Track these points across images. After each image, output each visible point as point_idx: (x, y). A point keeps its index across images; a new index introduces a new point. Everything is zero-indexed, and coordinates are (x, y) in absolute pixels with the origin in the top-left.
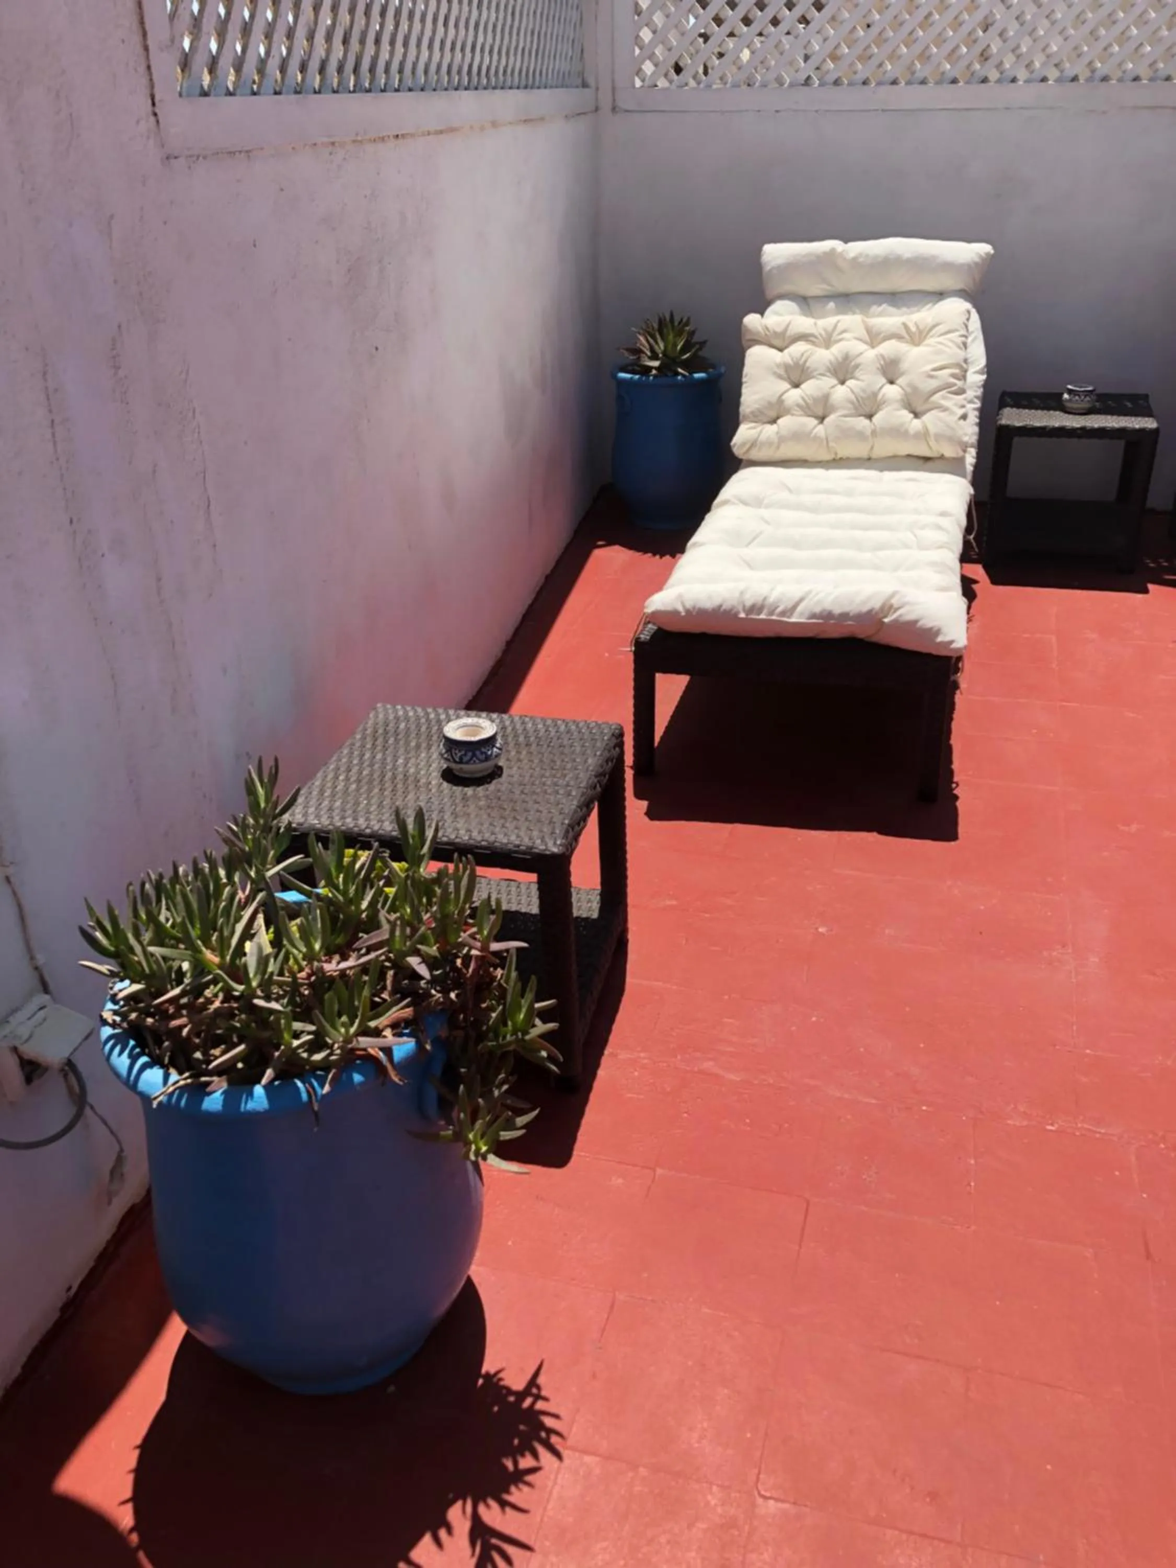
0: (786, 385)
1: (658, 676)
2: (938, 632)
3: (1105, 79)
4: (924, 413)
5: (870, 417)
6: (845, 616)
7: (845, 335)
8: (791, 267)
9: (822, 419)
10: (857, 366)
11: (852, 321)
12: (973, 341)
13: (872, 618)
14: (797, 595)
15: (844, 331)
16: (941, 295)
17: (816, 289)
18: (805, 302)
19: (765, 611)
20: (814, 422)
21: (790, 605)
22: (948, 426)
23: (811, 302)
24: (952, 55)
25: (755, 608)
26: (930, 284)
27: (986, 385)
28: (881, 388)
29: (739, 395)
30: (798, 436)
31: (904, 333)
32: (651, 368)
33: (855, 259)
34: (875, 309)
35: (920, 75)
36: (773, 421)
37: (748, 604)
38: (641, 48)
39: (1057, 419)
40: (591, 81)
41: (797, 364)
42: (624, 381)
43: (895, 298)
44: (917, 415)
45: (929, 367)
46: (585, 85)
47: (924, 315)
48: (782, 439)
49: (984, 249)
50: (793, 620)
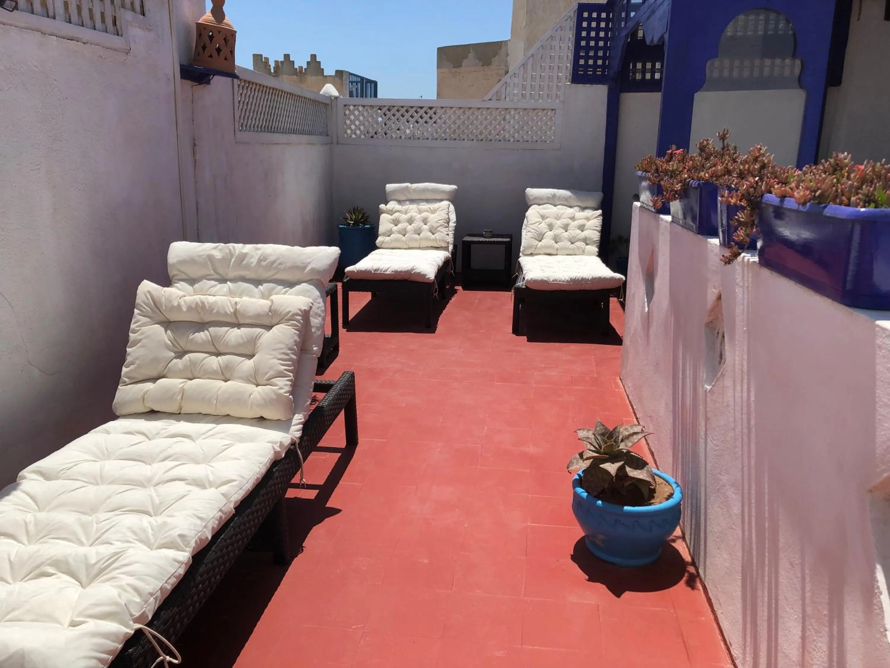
0: (393, 225)
1: (350, 292)
2: (426, 275)
3: (491, 140)
4: (435, 234)
5: (419, 234)
6: (401, 272)
7: (411, 211)
8: (394, 191)
9: (404, 235)
10: (415, 220)
11: (413, 207)
12: (452, 214)
13: (408, 272)
14: (388, 267)
15: (411, 210)
16: (442, 200)
17: (403, 198)
18: (399, 202)
19: (379, 271)
20: (402, 236)
21: (386, 269)
22: (443, 237)
23: (401, 202)
24: (445, 132)
25: (376, 270)
26: (439, 197)
27: (456, 227)
28: (422, 226)
29: (378, 228)
30: (397, 240)
31: (429, 210)
32: (351, 223)
33: (414, 189)
34: (421, 203)
35: (435, 137)
36: (389, 236)
37: (374, 269)
38: (346, 125)
39: (482, 239)
40: (329, 133)
41: (396, 219)
42: (341, 227)
43: (427, 201)
44: (433, 234)
45: (436, 220)
46: (328, 135)
47: (436, 205)
48: (392, 241)
49: (454, 187)
50: (387, 273)
